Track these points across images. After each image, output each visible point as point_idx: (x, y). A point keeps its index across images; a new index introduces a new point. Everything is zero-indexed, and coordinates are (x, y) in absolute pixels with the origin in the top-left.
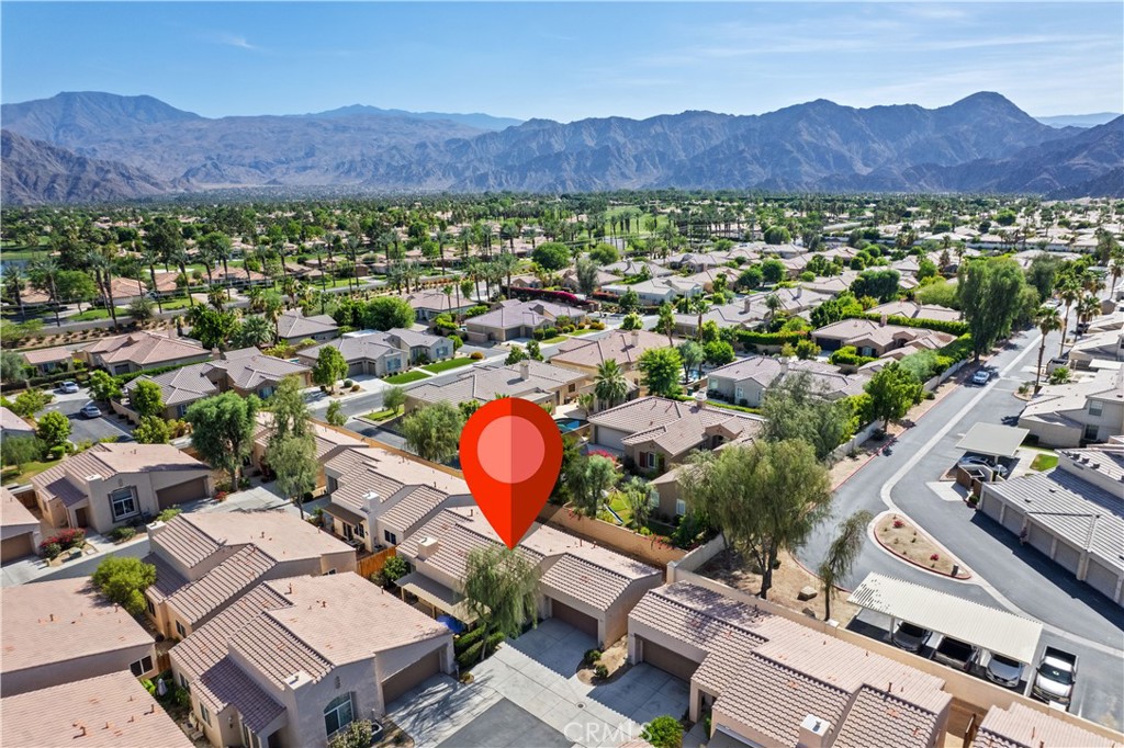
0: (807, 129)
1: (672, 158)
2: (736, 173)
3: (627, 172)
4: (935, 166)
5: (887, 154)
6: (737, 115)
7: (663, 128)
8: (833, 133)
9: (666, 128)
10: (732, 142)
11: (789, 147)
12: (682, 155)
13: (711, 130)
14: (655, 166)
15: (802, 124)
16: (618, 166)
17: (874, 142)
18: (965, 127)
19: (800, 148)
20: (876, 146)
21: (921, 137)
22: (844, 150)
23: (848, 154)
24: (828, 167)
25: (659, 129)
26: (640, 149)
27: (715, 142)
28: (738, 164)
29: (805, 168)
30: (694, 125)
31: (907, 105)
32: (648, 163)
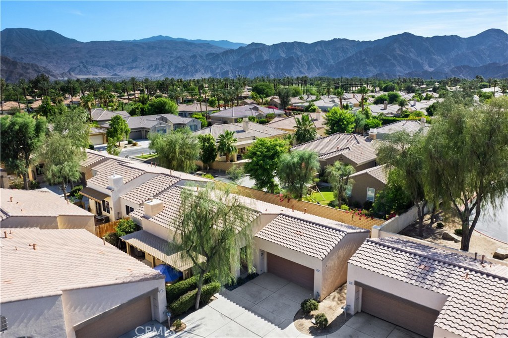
0: (399, 48)
1: (326, 63)
2: (361, 71)
3: (303, 70)
4: (468, 67)
5: (442, 61)
6: (361, 41)
7: (322, 47)
8: (412, 50)
9: (323, 47)
10: (358, 55)
11: (389, 57)
12: (332, 62)
13: (347, 48)
14: (318, 68)
15: (396, 45)
16: (298, 67)
17: (434, 55)
18: (483, 47)
19: (395, 58)
20: (435, 57)
21: (460, 52)
22: (419, 59)
23: (421, 61)
24: (410, 68)
25: (320, 48)
26: (310, 58)
27: (349, 55)
28: (362, 66)
29: (398, 68)
30: (338, 46)
31: (452, 36)
32: (314, 66)
